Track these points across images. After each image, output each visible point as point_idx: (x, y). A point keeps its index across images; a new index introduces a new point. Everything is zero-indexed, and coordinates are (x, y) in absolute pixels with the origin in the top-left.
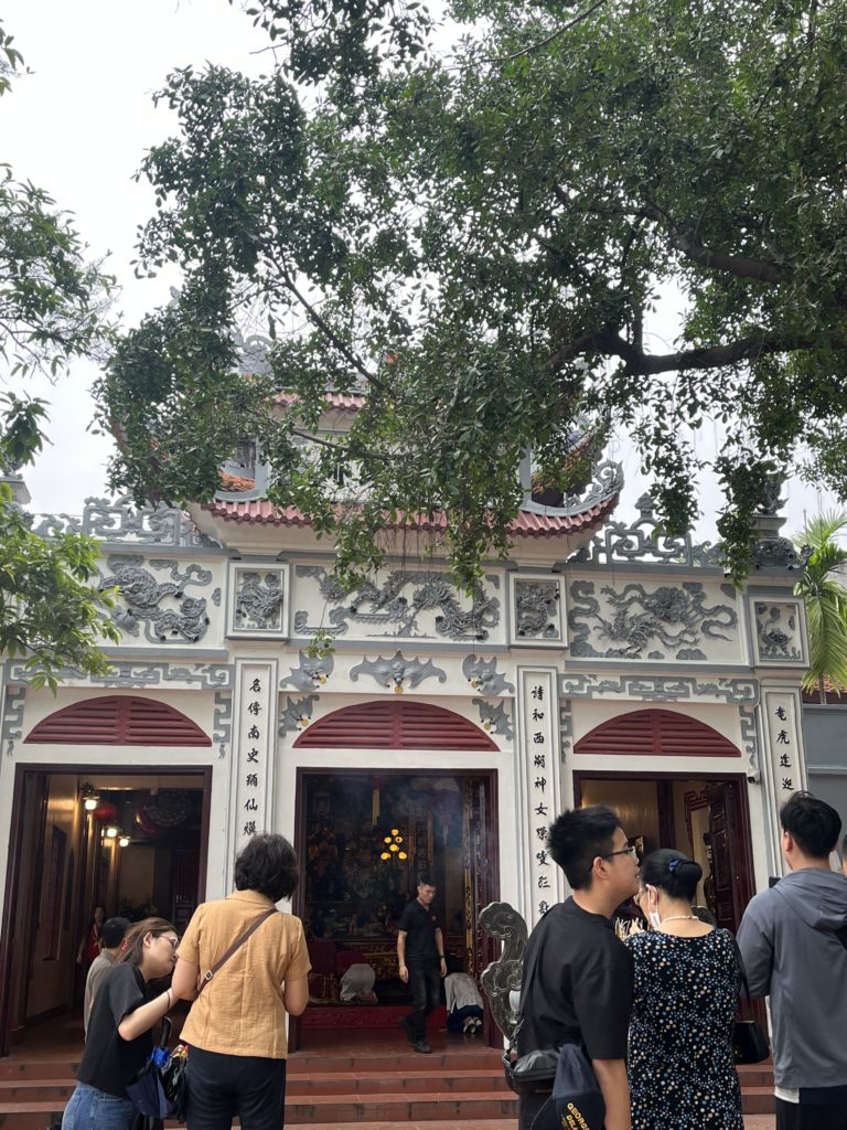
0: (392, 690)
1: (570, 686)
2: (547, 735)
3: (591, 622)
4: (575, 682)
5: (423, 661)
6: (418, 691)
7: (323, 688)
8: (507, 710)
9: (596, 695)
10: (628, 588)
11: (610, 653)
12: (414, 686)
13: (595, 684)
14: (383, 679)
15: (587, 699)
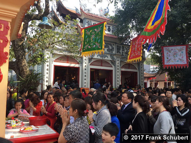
0: (102, 58)
1: (121, 60)
2: (119, 66)
3: (124, 52)
4: (122, 59)
5: (106, 55)
6: (105, 59)
7: (94, 57)
8: (114, 62)
9: (124, 61)
10: (128, 48)
11: (125, 56)
12: (104, 58)
13: (124, 60)
14: (101, 57)
15: (123, 62)
